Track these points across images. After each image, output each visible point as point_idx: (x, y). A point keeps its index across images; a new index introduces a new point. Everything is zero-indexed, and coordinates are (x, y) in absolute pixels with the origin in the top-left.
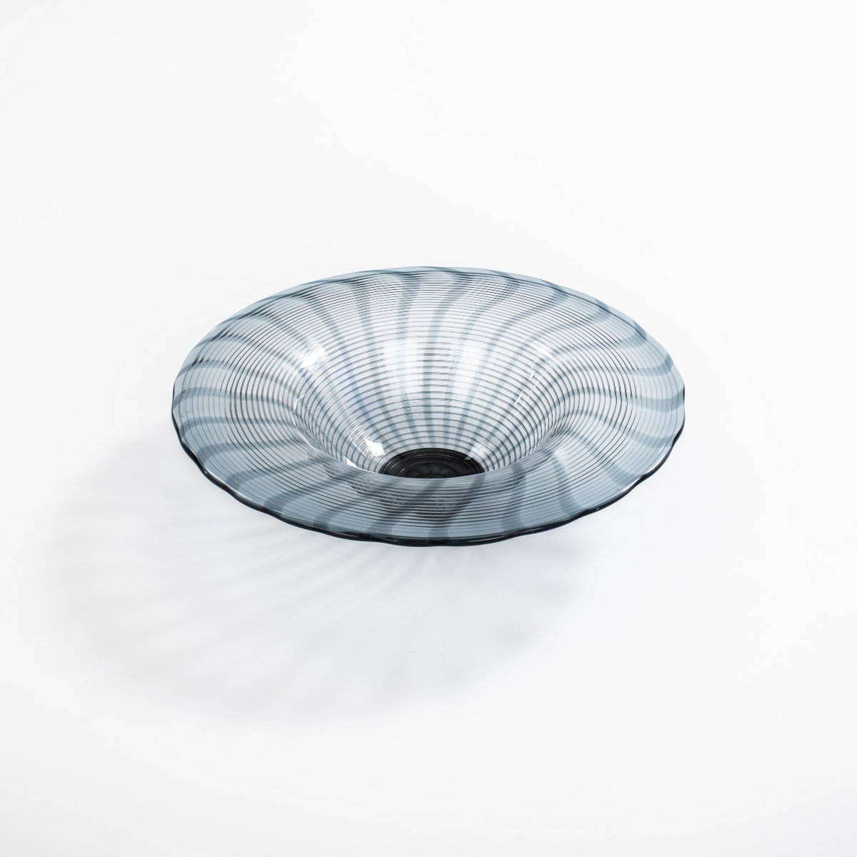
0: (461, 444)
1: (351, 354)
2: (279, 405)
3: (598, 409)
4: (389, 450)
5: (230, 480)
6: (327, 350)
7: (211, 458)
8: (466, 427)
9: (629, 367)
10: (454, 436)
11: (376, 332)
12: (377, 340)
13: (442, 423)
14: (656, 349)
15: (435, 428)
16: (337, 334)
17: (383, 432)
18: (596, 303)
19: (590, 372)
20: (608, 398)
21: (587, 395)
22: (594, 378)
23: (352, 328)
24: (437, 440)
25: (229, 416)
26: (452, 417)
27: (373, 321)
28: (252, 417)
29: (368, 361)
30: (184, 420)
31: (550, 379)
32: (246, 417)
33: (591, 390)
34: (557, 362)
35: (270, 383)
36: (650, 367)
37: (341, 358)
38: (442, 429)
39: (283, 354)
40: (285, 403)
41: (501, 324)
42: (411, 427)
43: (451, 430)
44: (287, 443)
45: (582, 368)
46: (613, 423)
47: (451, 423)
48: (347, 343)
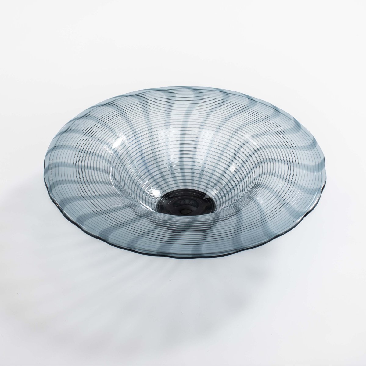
0: (201, 187)
1: (140, 138)
2: (103, 172)
3: (279, 172)
4: (162, 191)
5: (78, 219)
6: (127, 137)
7: (67, 206)
8: (203, 177)
9: (293, 145)
10: (197, 182)
11: (153, 125)
12: (154, 130)
13: (190, 174)
14: (307, 134)
15: (186, 178)
16: (132, 127)
17: (158, 181)
18: (272, 107)
19: (272, 149)
20: (283, 165)
21: (272, 163)
22: (275, 153)
23: (140, 123)
24: (188, 184)
25: (76, 179)
26: (195, 171)
27: (152, 120)
28: (89, 180)
29: (149, 142)
30: (51, 182)
31: (250, 152)
32: (85, 180)
33: (274, 160)
34: (254, 143)
35: (97, 158)
36: (305, 145)
37: (135, 141)
38: (190, 178)
39: (103, 141)
40: (106, 170)
41: (221, 120)
42: (173, 177)
43: (195, 178)
44: (109, 196)
45: (268, 147)
46: (287, 180)
47: (195, 175)
48: (138, 133)
